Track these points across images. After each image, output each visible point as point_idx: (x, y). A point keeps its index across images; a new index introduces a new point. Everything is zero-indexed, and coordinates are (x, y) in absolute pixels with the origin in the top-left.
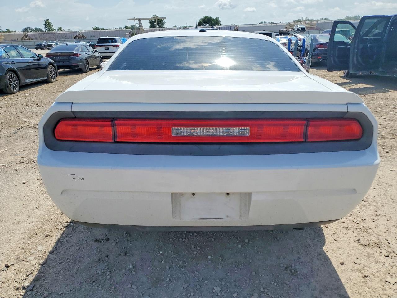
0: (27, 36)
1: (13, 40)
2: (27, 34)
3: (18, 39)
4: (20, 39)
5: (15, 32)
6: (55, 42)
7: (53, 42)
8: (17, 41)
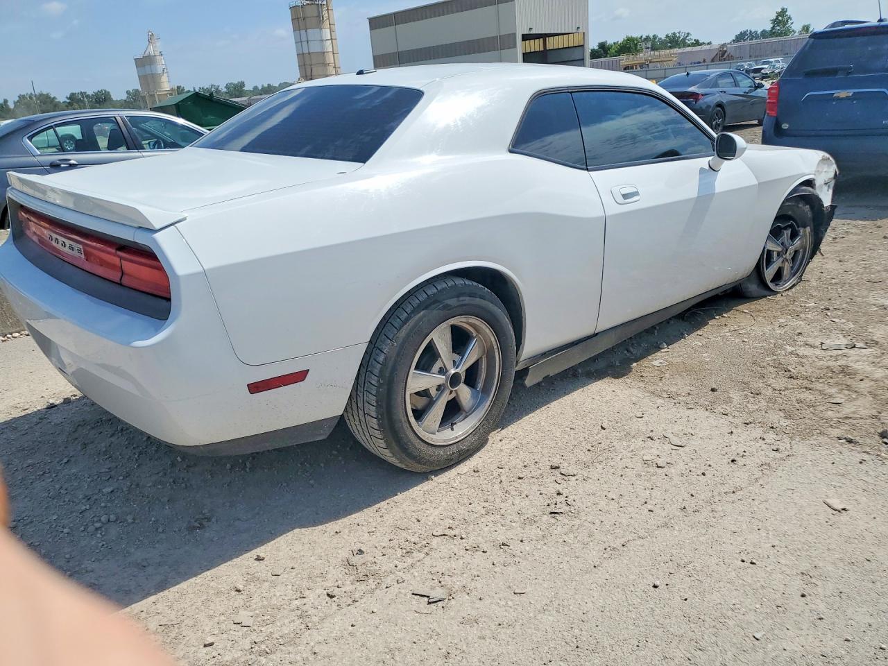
0: (726, 51)
1: (695, 63)
2: (725, 49)
3: (704, 61)
4: (708, 60)
5: (710, 43)
6: (772, 62)
7: (768, 61)
8: (703, 64)
